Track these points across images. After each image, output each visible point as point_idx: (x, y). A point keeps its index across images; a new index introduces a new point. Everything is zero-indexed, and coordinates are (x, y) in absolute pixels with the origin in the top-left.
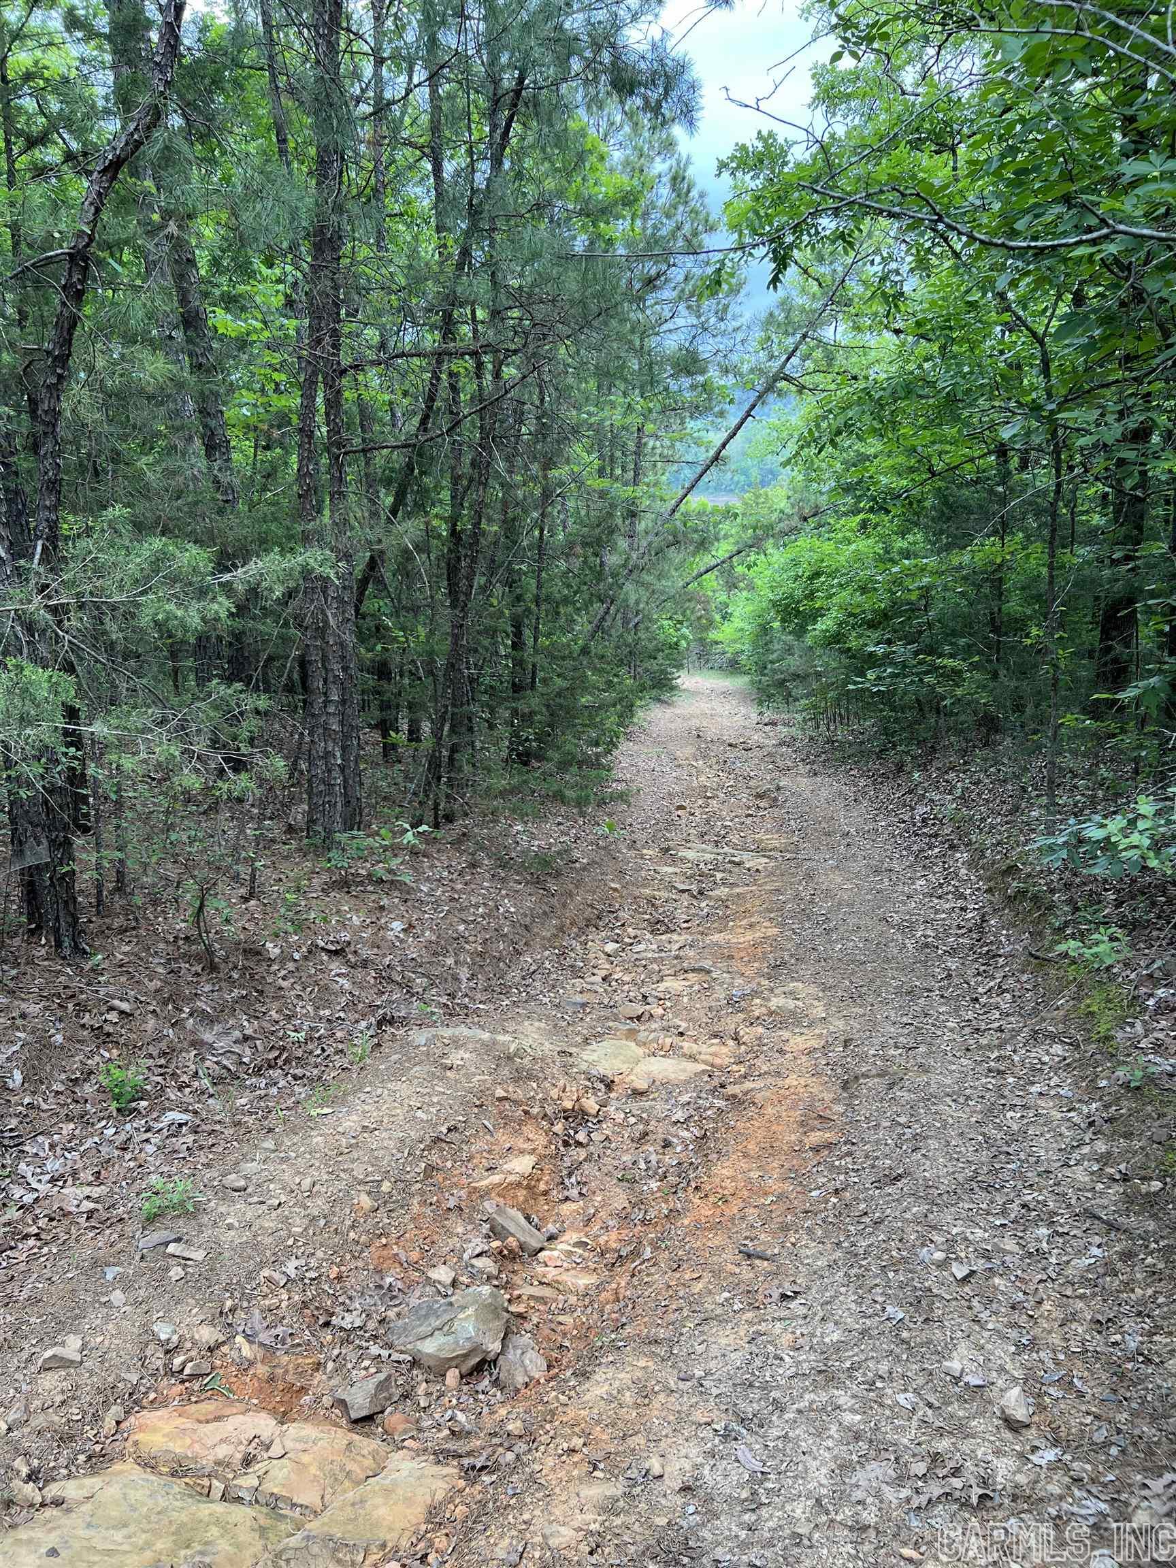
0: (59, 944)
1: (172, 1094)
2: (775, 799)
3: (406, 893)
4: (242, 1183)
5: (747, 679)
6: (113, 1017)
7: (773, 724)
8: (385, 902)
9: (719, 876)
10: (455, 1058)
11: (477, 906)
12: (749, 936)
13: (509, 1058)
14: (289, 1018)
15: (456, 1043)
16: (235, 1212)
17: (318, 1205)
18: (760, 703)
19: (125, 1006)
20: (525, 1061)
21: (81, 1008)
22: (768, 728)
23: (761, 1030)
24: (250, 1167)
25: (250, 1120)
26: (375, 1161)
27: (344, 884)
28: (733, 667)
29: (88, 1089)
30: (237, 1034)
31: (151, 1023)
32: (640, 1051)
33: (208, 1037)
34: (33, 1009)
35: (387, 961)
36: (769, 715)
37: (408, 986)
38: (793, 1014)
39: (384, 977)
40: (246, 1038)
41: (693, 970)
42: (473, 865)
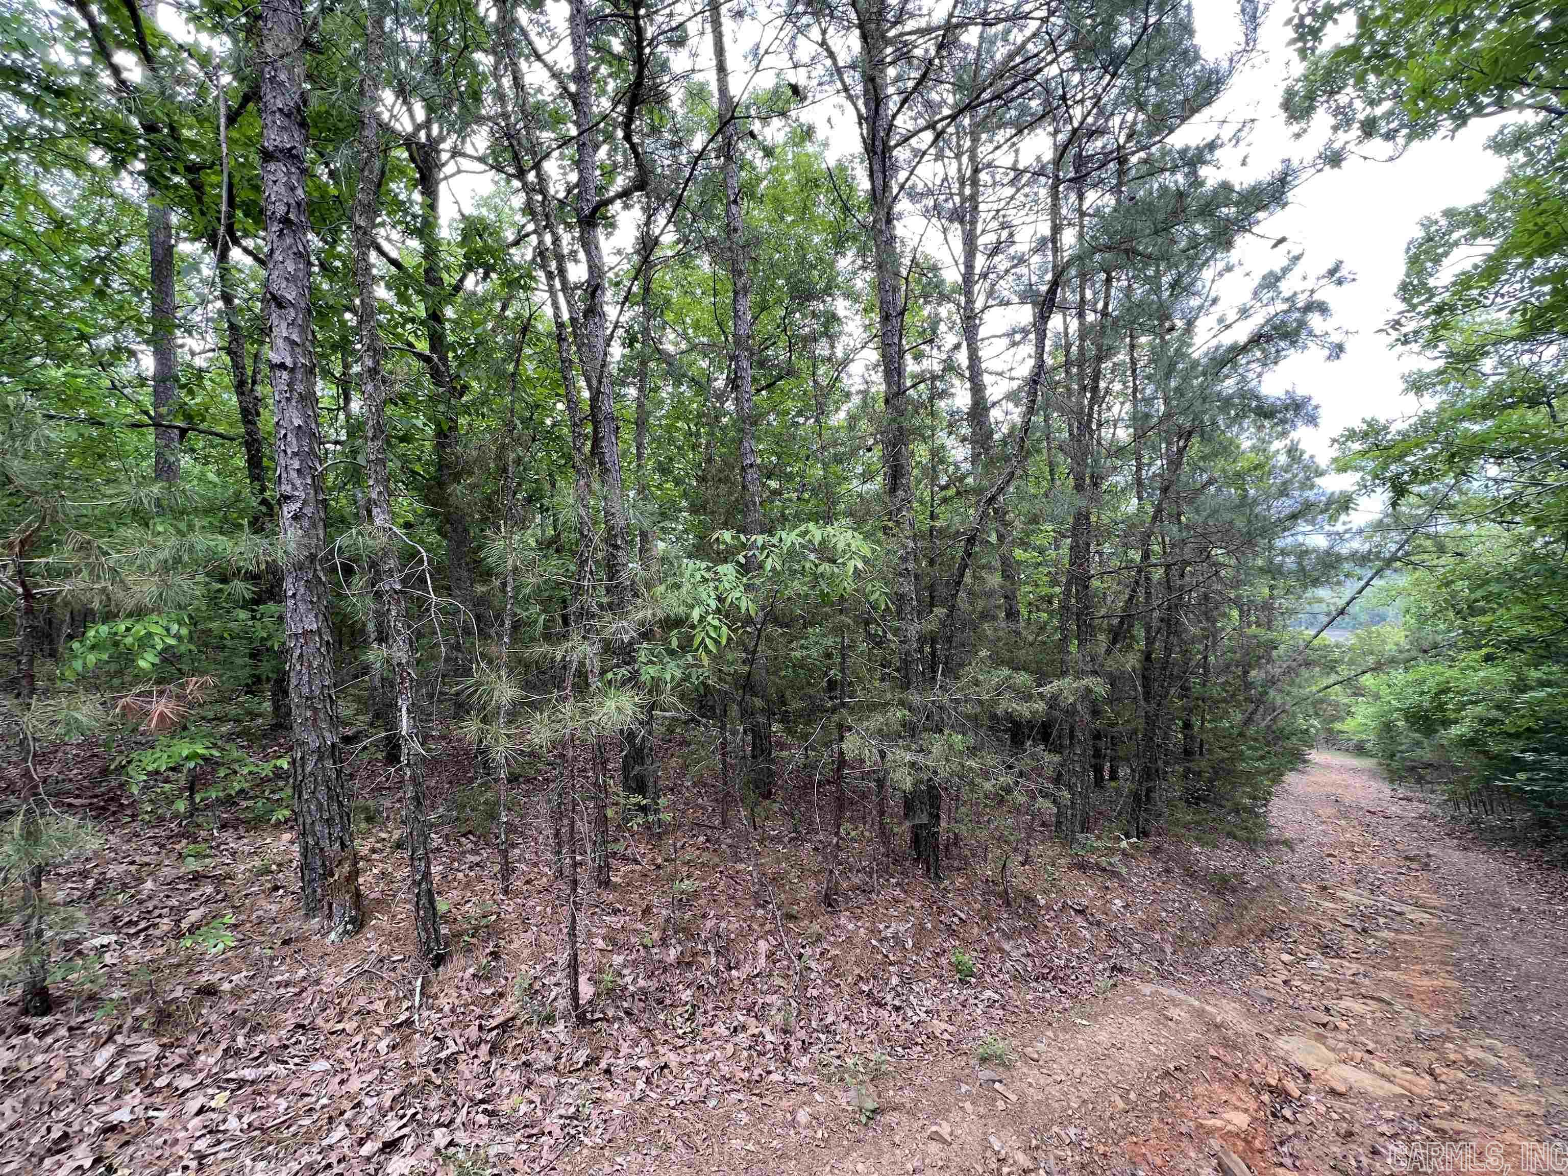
0: (928, 870)
1: (988, 978)
2: (1427, 865)
3: (1123, 882)
4: (1036, 1056)
5: (1374, 761)
6: (956, 920)
7: (1409, 800)
8: (1108, 884)
9: (1382, 920)
10: (1174, 1012)
11: (1174, 901)
12: (1426, 982)
13: (1218, 1027)
14: (1054, 948)
15: (1173, 1002)
16: (1033, 1075)
17: (1086, 1092)
18: (1392, 781)
19: (963, 916)
20: (1230, 1032)
21: (940, 911)
22: (1404, 802)
23: (1461, 1075)
24: (1041, 1047)
25: (1036, 1012)
26: (1122, 1073)
27: (1082, 866)
28: (1360, 750)
29: (943, 961)
30: (1023, 950)
31: (976, 930)
32: (1332, 1056)
33: (1007, 947)
34: (917, 905)
35: (1113, 925)
36: (1401, 792)
37: (1127, 946)
38: (1496, 1070)
39: (1112, 937)
40: (1029, 955)
41: (1373, 998)
42: (1168, 871)
